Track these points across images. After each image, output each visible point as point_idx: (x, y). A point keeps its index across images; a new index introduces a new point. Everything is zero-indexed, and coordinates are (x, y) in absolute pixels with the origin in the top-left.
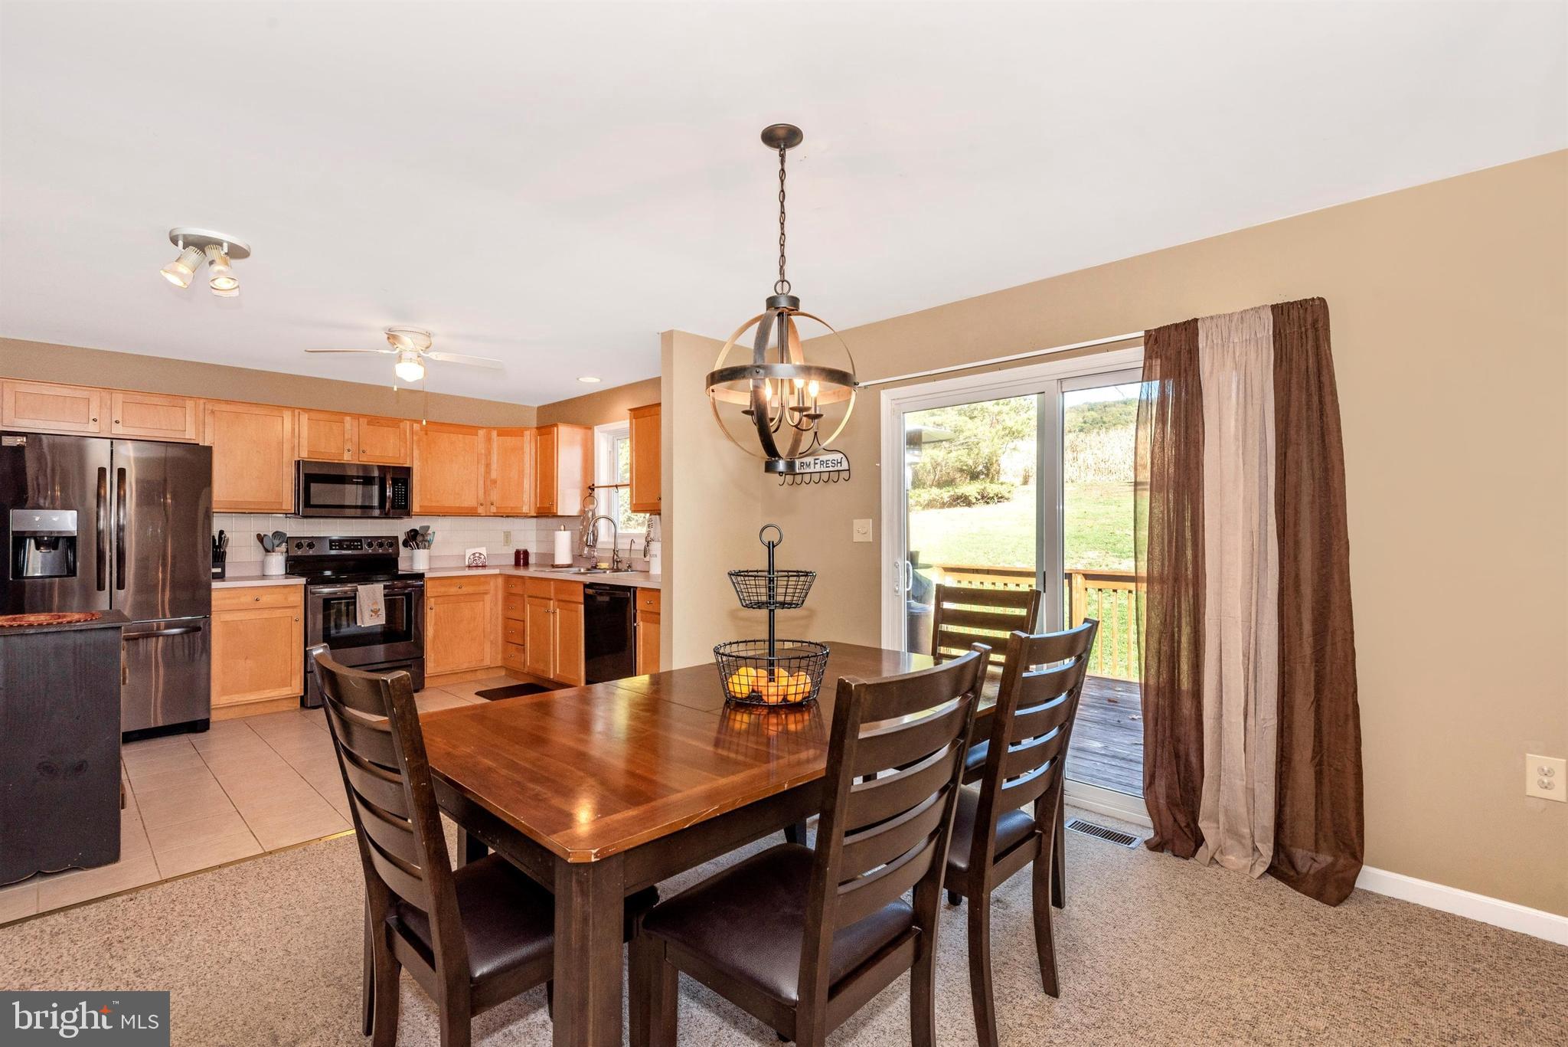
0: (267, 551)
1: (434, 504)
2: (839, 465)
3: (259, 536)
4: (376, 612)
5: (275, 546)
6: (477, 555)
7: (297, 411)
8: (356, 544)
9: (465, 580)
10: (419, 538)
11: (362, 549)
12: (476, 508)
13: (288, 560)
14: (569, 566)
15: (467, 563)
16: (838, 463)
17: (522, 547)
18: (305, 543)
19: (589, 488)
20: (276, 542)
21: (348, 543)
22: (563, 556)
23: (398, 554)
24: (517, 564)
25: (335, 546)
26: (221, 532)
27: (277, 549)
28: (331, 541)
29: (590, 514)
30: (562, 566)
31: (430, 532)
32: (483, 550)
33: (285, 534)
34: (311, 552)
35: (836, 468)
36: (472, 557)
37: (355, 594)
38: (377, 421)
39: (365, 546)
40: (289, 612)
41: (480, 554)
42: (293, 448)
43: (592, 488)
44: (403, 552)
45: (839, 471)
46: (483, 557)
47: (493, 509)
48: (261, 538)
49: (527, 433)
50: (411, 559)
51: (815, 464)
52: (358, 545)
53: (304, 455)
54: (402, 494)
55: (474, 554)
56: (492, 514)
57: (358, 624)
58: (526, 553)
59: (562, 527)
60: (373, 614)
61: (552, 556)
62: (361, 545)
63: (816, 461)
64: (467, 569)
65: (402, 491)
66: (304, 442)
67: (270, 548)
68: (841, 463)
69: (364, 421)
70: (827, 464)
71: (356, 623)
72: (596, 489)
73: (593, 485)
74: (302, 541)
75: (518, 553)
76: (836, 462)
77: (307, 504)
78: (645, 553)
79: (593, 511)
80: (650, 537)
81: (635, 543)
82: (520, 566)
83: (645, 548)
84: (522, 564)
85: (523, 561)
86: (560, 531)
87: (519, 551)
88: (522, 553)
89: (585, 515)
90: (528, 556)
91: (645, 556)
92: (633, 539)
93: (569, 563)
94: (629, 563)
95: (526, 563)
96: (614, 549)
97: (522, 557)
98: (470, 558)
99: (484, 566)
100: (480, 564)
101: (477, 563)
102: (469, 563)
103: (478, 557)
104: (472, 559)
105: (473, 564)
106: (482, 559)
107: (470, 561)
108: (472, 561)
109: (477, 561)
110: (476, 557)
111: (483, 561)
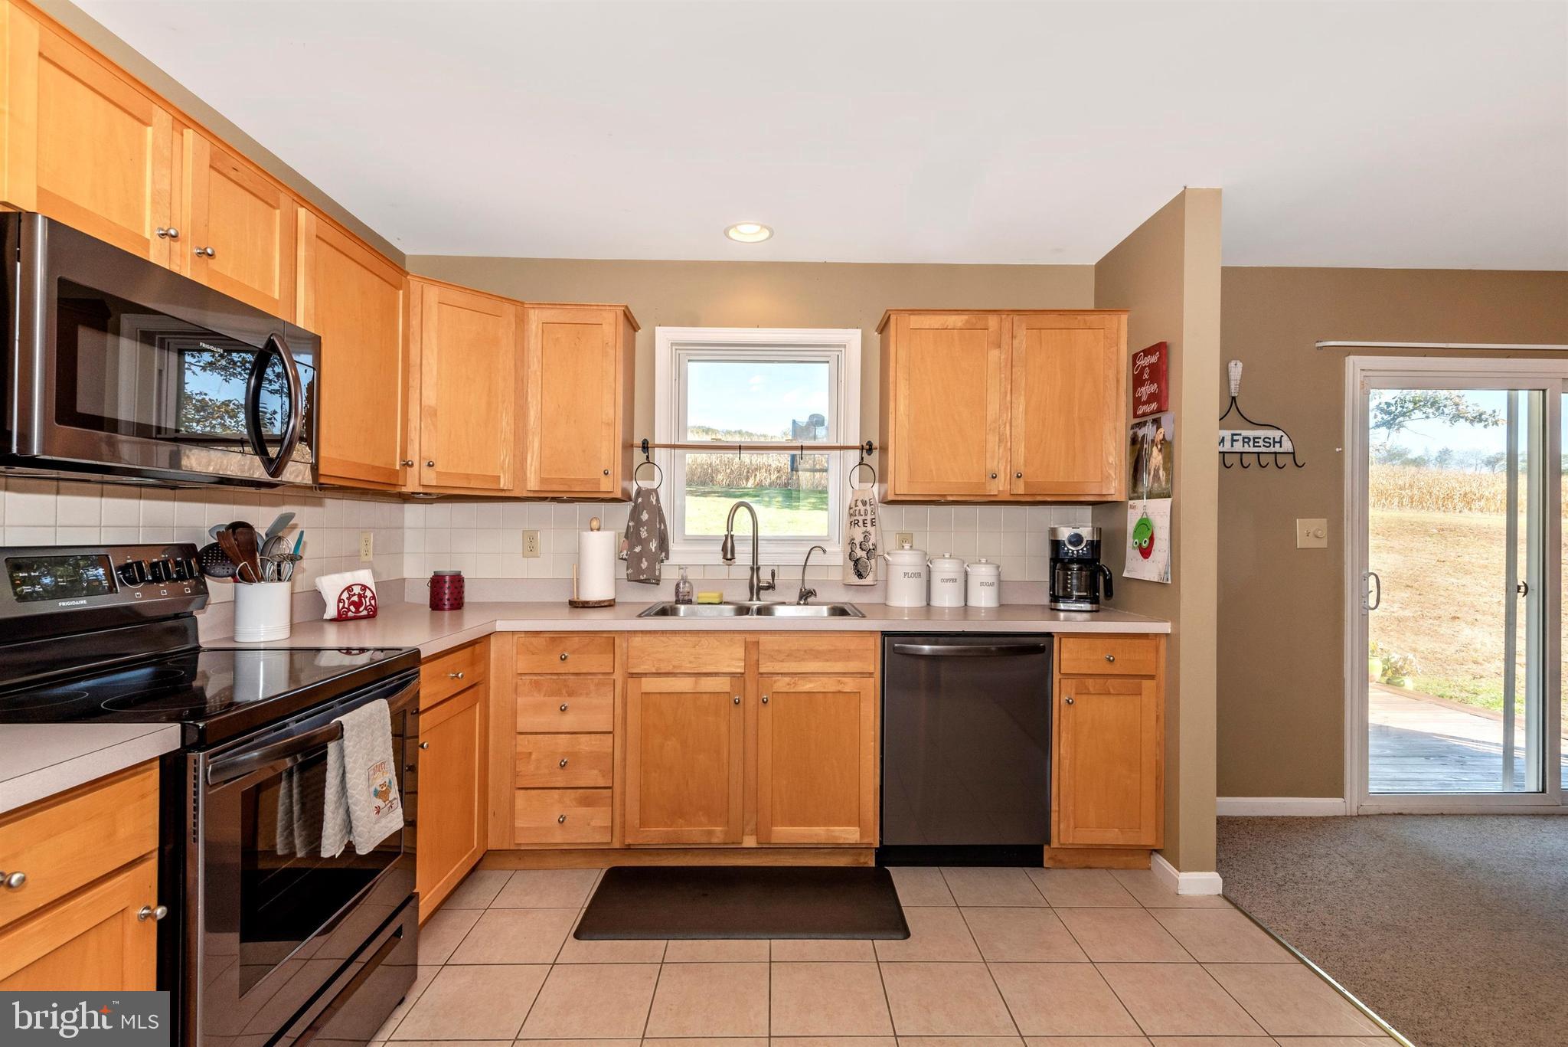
2: (1277, 445)
4: (384, 793)
6: (357, 590)
12: (394, 472)
14: (612, 603)
15: (334, 613)
16: (1275, 442)
17: (447, 568)
22: (601, 582)
23: (201, 603)
28: (13, 564)
29: (652, 499)
32: (365, 577)
35: (1272, 449)
36: (345, 596)
43: (646, 447)
45: (1275, 453)
46: (368, 594)
50: (233, 609)
51: (1233, 440)
55: (349, 589)
57: (325, 852)
58: (458, 581)
59: (596, 523)
60: (380, 803)
63: (1235, 437)
68: (1280, 442)
70: (1254, 442)
75: (437, 581)
76: (1271, 441)
78: (858, 571)
79: (655, 491)
80: (870, 543)
81: (824, 551)
82: (442, 609)
83: (856, 562)
84: (447, 607)
85: (448, 600)
86: (592, 530)
87: (440, 576)
88: (447, 579)
89: (640, 500)
90: (462, 587)
91: (860, 575)
92: (817, 547)
93: (611, 597)
94: (801, 590)
95: (458, 604)
96: (753, 564)
97: (447, 590)
98: (340, 601)
99: (372, 615)
100: (365, 613)
101: (357, 611)
102: (339, 611)
103: (360, 596)
104: (346, 601)
105: (350, 614)
106: (367, 600)
107: (341, 605)
108: (346, 606)
109: (357, 605)
110: (354, 594)
111: (371, 604)
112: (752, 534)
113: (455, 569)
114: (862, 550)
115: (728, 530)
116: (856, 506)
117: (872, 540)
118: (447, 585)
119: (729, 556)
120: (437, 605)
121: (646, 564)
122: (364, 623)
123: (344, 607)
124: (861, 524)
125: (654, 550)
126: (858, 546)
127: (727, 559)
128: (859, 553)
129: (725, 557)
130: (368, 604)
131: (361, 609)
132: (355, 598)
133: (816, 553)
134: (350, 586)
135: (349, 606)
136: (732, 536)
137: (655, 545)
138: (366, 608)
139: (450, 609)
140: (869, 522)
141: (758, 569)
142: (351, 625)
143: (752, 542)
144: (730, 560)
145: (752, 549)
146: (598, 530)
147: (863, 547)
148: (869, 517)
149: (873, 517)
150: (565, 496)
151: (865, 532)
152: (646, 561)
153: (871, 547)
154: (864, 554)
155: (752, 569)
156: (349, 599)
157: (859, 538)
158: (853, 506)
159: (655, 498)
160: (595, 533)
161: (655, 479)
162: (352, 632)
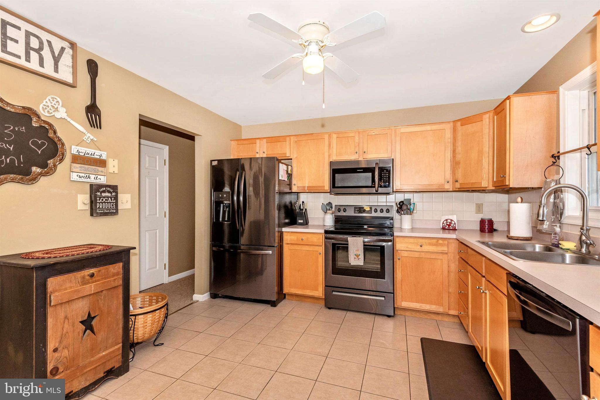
0: (325, 213)
4: (357, 256)
5: (328, 209)
6: (449, 221)
7: (331, 134)
8: (368, 210)
9: (427, 241)
10: (404, 207)
11: (371, 213)
13: (335, 218)
14: (526, 239)
15: (441, 227)
17: (487, 217)
18: (342, 209)
19: (553, 156)
21: (363, 209)
24: (482, 230)
25: (357, 211)
26: (303, 202)
28: (356, 208)
29: (554, 184)
30: (517, 239)
31: (412, 203)
32: (454, 218)
33: (332, 204)
34: (345, 214)
36: (445, 222)
37: (347, 242)
38: (374, 131)
39: (373, 211)
40: (317, 248)
41: (452, 220)
42: (330, 156)
43: (556, 157)
44: (396, 216)
46: (453, 222)
47: (458, 185)
49: (486, 117)
50: (401, 221)
53: (333, 159)
54: (386, 178)
55: (446, 220)
56: (457, 190)
57: (350, 263)
58: (491, 222)
59: (519, 200)
60: (356, 257)
64: (441, 231)
66: (335, 151)
67: (326, 211)
69: (366, 133)
71: (348, 261)
72: (561, 157)
73: (559, 152)
75: (482, 222)
77: (334, 186)
82: (485, 232)
84: (487, 232)
85: (487, 229)
87: (484, 220)
88: (486, 221)
89: (546, 186)
90: (493, 224)
93: (529, 236)
95: (491, 231)
96: (583, 225)
97: (487, 226)
98: (443, 223)
99: (455, 229)
100: (452, 228)
102: (443, 226)
104: (445, 224)
105: (446, 228)
106: (453, 224)
107: (443, 225)
108: (445, 225)
109: (449, 225)
110: (448, 222)
111: (454, 226)
113: (490, 218)
118: (487, 223)
119: (541, 219)
122: (451, 231)
123: (444, 225)
130: (453, 225)
131: (450, 227)
132: (449, 223)
135: (446, 225)
138: (452, 227)
141: (587, 229)
142: (447, 231)
146: (521, 203)
156: (446, 223)
160: (519, 204)
161: (559, 174)
162: (447, 233)
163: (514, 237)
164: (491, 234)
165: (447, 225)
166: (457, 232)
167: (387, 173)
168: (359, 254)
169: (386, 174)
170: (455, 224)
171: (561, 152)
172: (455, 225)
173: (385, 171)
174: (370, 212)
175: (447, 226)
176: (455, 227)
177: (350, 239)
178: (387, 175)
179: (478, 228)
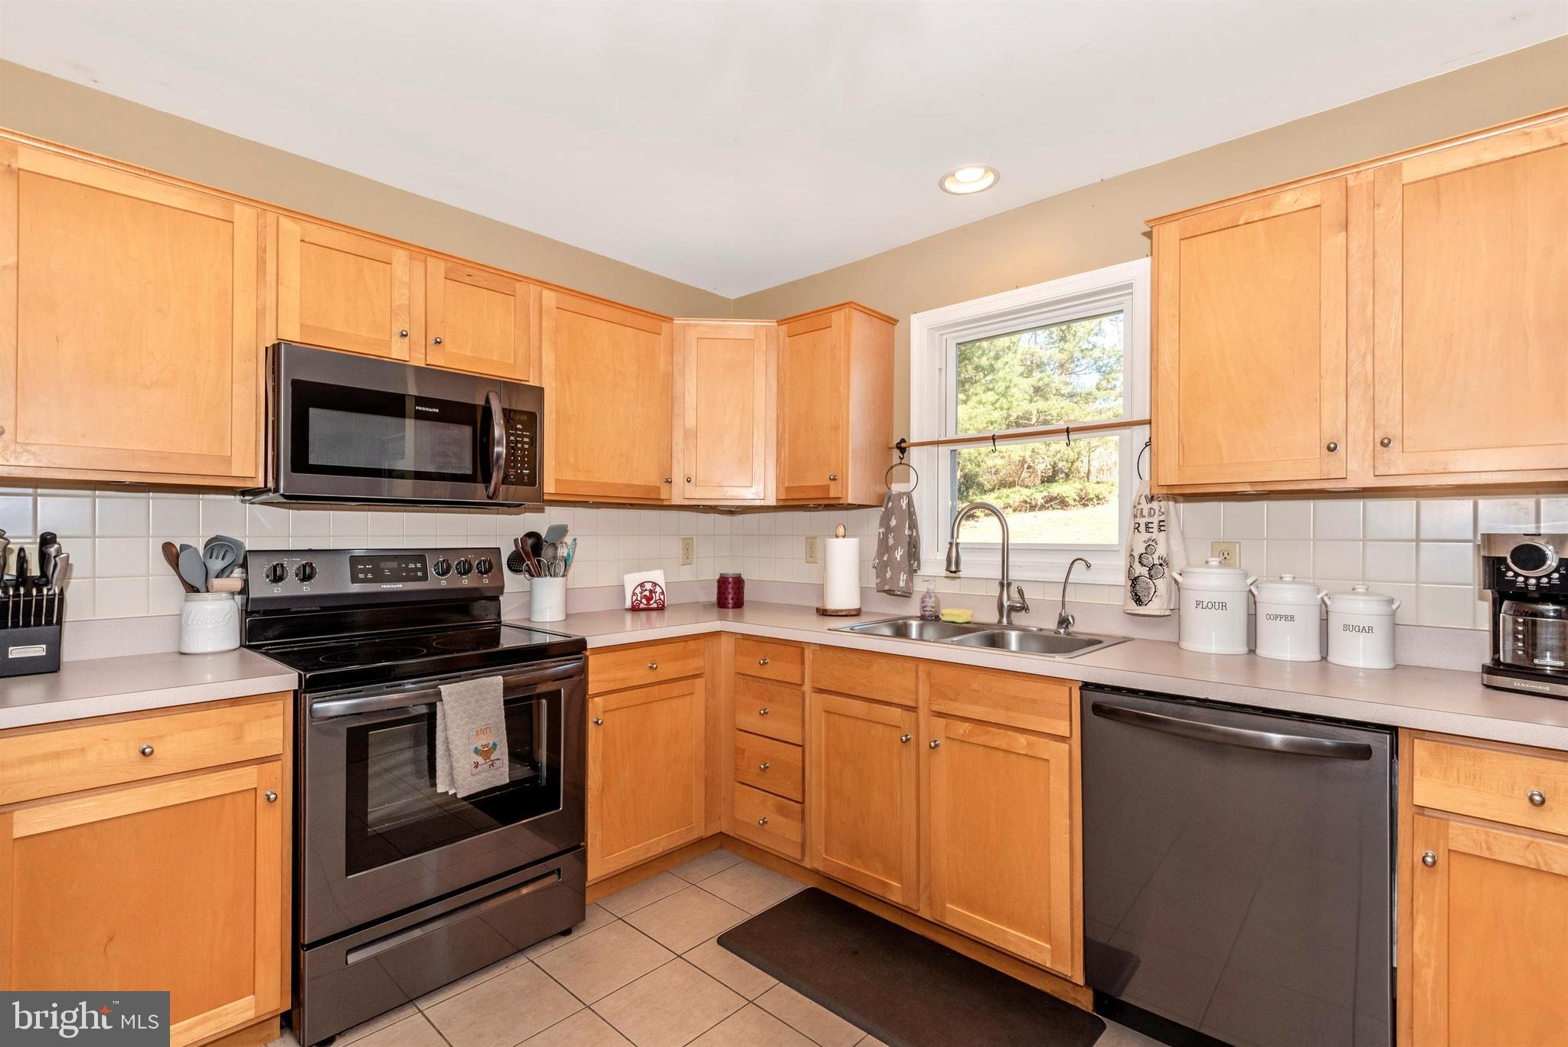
0: (191, 589)
1: (582, 477)
3: (168, 548)
5: (213, 574)
6: (648, 586)
7: (271, 217)
8: (412, 566)
9: (662, 648)
10: (547, 553)
11: (425, 578)
12: (657, 489)
13: (246, 612)
14: (857, 613)
15: (628, 604)
17: (731, 570)
18: (292, 566)
19: (895, 445)
20: (217, 565)
21: (394, 565)
22: (843, 593)
23: (501, 590)
24: (722, 603)
25: (365, 571)
27: (216, 583)
28: (355, 560)
29: (904, 503)
30: (839, 614)
31: (568, 539)
32: (658, 576)
33: (239, 545)
34: (306, 589)
36: (638, 590)
37: (432, 707)
38: (469, 271)
39: (431, 571)
40: (247, 777)
41: (655, 584)
42: (260, 315)
43: (902, 448)
44: (512, 582)
46: (658, 590)
47: (690, 492)
48: (172, 554)
49: (761, 334)
50: (529, 596)
52: (416, 570)
53: (292, 333)
54: (523, 449)
55: (642, 585)
56: (686, 503)
57: (440, 789)
58: (739, 582)
59: (841, 530)
60: (480, 760)
61: (821, 590)
62: (424, 569)
64: (628, 616)
65: (523, 443)
66: (291, 298)
67: (198, 583)
69: (437, 267)
71: (434, 785)
72: (913, 450)
73: (906, 440)
74: (285, 562)
75: (723, 582)
77: (300, 462)
78: (1136, 595)
79: (909, 495)
80: (1156, 556)
81: (1088, 566)
82: (728, 608)
83: (1134, 581)
84: (730, 606)
85: (732, 599)
86: (837, 537)
87: (725, 578)
88: (731, 580)
89: (890, 504)
90: (742, 588)
91: (1138, 601)
92: (1080, 558)
93: (857, 606)
94: (1061, 614)
95: (739, 604)
96: (1003, 578)
97: (731, 591)
98: (634, 594)
99: (661, 608)
100: (655, 605)
101: (648, 604)
102: (632, 603)
103: (651, 591)
104: (639, 595)
105: (642, 606)
106: (657, 595)
107: (635, 598)
108: (639, 599)
109: (649, 599)
110: (646, 590)
111: (660, 599)
112: (1001, 541)
113: (737, 572)
114: (1143, 565)
115: (952, 537)
116: (1139, 504)
117: (1161, 550)
118: (731, 586)
119: (953, 568)
120: (724, 604)
121: (890, 573)
122: (654, 614)
123: (637, 600)
124: (1142, 528)
125: (898, 559)
126: (1137, 560)
127: (951, 572)
128: (1140, 570)
129: (948, 569)
130: (658, 598)
131: (651, 602)
132: (647, 593)
133: (1079, 565)
134: (643, 583)
135: (641, 599)
136: (957, 544)
137: (900, 554)
138: (655, 602)
139: (733, 607)
140: (1155, 525)
141: (1009, 584)
142: (643, 614)
143: (1001, 551)
144: (955, 572)
145: (1000, 559)
146: (844, 537)
147: (1145, 561)
148: (1155, 520)
149: (1162, 518)
150: (811, 503)
151: (1149, 539)
152: (890, 570)
153: (1156, 562)
154: (1144, 571)
155: (1002, 585)
156: (641, 593)
157: (1140, 548)
158: (1136, 504)
159: (906, 502)
160: (841, 540)
161: (909, 482)
162: (644, 620)
163: (841, 611)
164: (740, 609)
165: (645, 596)
166: (666, 613)
167: (526, 436)
168: (491, 745)
169: (523, 436)
170: (663, 593)
171: (914, 439)
172: (662, 597)
173: (519, 426)
174: (420, 574)
175: (644, 601)
176: (664, 602)
177: (450, 694)
178: (526, 443)
179: (714, 598)
